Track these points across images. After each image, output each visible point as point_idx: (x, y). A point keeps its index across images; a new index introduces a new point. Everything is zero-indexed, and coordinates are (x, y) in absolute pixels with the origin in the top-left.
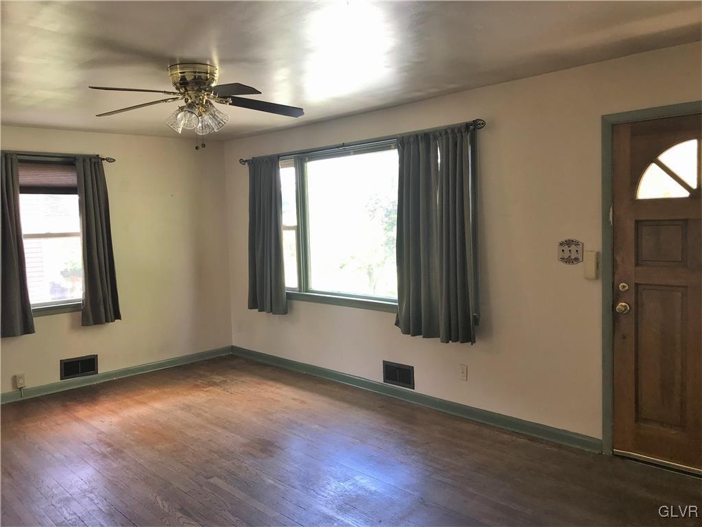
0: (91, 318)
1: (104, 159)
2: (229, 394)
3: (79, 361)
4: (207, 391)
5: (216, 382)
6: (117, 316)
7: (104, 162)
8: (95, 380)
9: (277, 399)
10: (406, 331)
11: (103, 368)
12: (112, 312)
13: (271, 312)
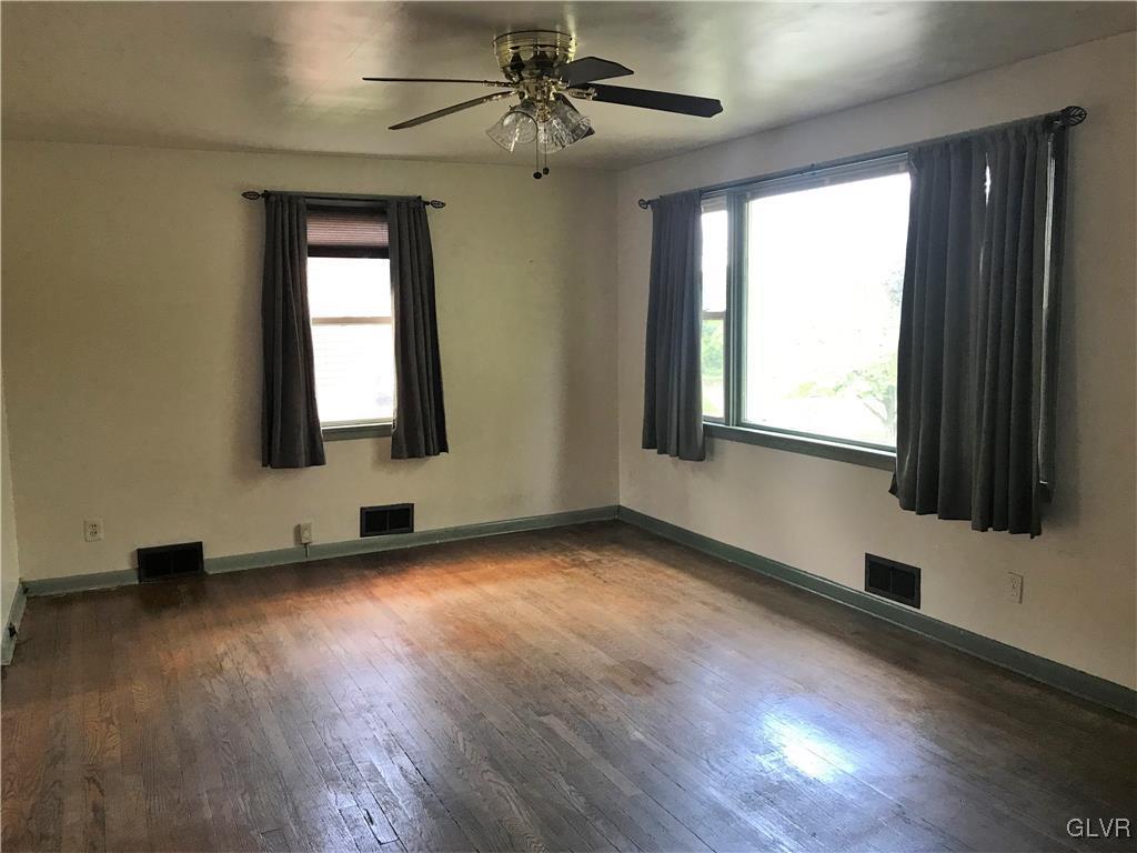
0: (404, 449)
1: (428, 203)
2: (600, 582)
3: (386, 511)
4: (568, 574)
5: (584, 561)
6: (443, 448)
7: (429, 208)
8: (411, 541)
9: (676, 598)
10: (908, 505)
11: (421, 524)
12: (435, 440)
13: (678, 455)
